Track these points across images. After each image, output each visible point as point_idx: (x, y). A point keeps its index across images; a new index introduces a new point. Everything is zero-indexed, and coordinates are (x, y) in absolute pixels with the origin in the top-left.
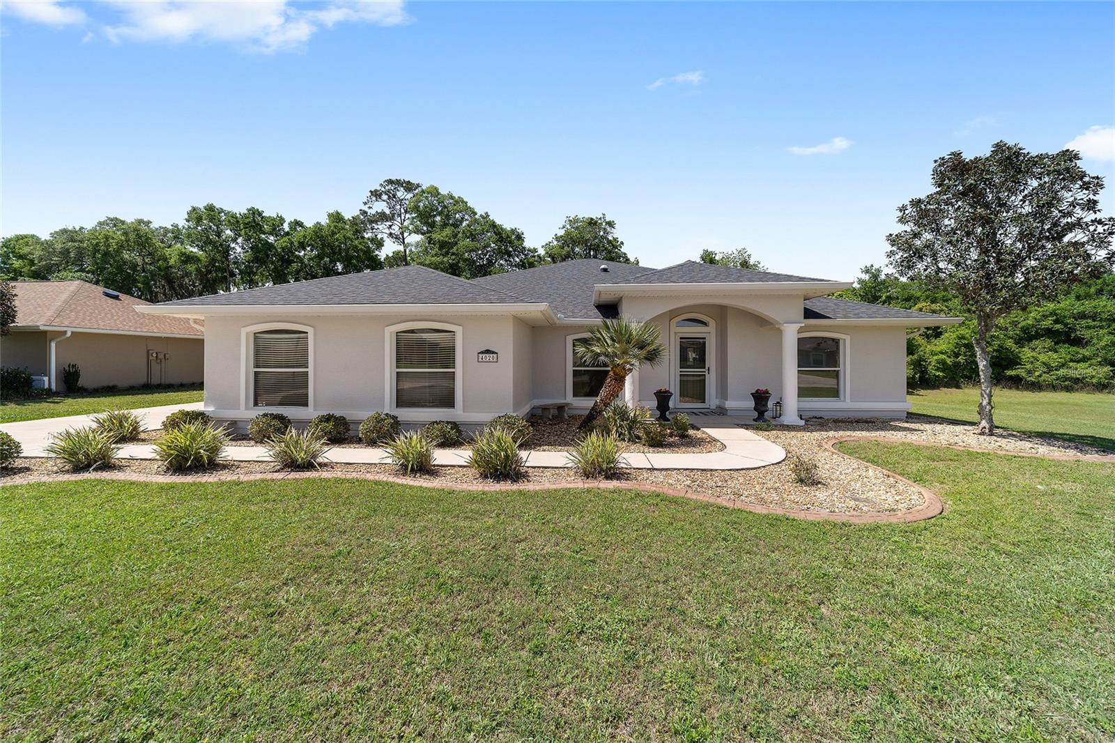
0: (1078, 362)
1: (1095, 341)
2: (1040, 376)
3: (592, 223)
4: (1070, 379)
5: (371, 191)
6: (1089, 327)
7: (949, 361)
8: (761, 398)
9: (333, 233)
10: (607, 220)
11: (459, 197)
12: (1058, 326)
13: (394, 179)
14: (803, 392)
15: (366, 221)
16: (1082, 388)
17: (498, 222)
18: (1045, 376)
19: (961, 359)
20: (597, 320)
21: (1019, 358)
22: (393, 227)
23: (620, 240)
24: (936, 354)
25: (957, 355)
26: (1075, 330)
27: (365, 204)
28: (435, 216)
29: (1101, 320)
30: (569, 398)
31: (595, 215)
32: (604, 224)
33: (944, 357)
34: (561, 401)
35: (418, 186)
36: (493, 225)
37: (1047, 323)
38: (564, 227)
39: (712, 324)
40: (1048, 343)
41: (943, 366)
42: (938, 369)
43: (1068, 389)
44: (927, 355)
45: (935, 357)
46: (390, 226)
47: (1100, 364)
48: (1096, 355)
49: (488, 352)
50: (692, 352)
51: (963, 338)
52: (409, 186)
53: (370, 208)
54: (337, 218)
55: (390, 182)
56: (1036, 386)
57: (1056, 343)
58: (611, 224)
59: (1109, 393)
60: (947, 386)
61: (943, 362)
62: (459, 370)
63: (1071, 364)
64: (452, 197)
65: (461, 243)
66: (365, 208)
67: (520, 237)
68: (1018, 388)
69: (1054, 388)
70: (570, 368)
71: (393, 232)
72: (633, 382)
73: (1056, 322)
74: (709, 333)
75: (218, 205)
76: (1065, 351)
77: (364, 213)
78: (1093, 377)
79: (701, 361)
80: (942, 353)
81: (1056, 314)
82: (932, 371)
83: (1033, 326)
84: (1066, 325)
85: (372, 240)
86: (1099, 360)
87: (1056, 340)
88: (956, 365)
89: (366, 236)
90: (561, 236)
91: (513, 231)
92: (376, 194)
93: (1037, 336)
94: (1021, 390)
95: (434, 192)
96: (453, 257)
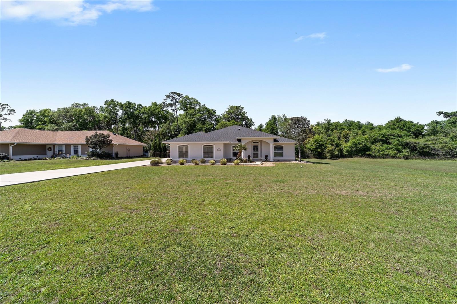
0: (388, 149)
1: (393, 143)
2: (376, 154)
3: (237, 108)
4: (385, 155)
5: (166, 96)
6: (392, 139)
7: (349, 149)
8: (266, 157)
9: (155, 110)
10: (242, 107)
11: (195, 99)
12: (383, 138)
13: (173, 92)
14: (275, 156)
15: (164, 105)
16: (388, 157)
17: (208, 107)
18: (378, 154)
19: (353, 149)
20: (237, 143)
21: (370, 148)
22: (173, 107)
23: (246, 112)
24: (346, 147)
25: (352, 147)
26: (388, 140)
27: (164, 100)
28: (188, 105)
29: (395, 136)
30: (232, 157)
31: (238, 105)
32: (241, 108)
33: (348, 148)
34: (231, 158)
35: (182, 94)
36: (207, 108)
37: (380, 137)
38: (228, 108)
39: (260, 143)
40: (380, 143)
41: (348, 151)
42: (346, 152)
43: (384, 158)
44: (343, 148)
45: (345, 148)
46: (172, 107)
47: (394, 150)
48: (393, 147)
49: (219, 149)
50: (256, 148)
51: (354, 142)
52: (178, 94)
53: (166, 101)
54: (155, 104)
55: (172, 93)
56: (375, 157)
57: (383, 144)
58: (243, 108)
59: (395, 159)
60: (349, 157)
61: (348, 150)
62: (214, 152)
63: (386, 150)
64: (193, 99)
65: (197, 115)
66: (164, 101)
67: (214, 112)
68: (370, 158)
69: (380, 157)
70: (232, 152)
71: (173, 109)
72: (244, 153)
73: (383, 137)
74: (259, 145)
75: (115, 100)
76: (385, 146)
77: (164, 103)
78: (391, 154)
79: (257, 150)
80: (348, 147)
81: (383, 135)
82: (344, 153)
83: (377, 138)
84: (385, 138)
85: (166, 111)
86: (394, 149)
87: (383, 142)
88: (352, 151)
89: (164, 110)
90: (228, 112)
91: (212, 110)
92: (168, 97)
93: (378, 142)
94: (371, 158)
95: (187, 97)
96: (195, 119)
